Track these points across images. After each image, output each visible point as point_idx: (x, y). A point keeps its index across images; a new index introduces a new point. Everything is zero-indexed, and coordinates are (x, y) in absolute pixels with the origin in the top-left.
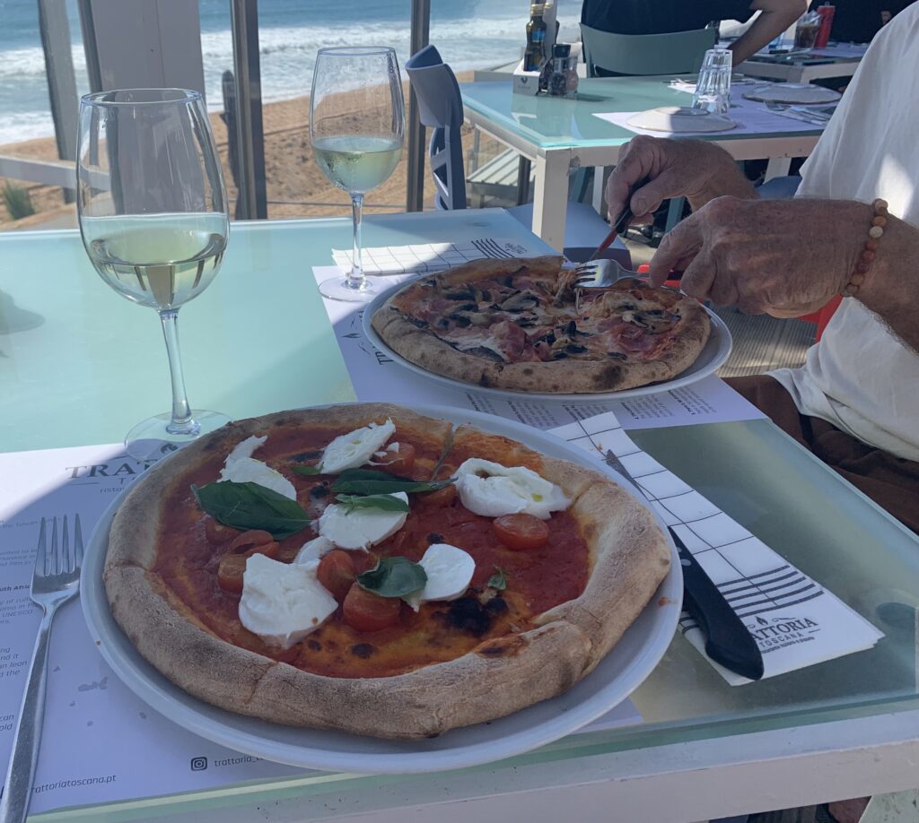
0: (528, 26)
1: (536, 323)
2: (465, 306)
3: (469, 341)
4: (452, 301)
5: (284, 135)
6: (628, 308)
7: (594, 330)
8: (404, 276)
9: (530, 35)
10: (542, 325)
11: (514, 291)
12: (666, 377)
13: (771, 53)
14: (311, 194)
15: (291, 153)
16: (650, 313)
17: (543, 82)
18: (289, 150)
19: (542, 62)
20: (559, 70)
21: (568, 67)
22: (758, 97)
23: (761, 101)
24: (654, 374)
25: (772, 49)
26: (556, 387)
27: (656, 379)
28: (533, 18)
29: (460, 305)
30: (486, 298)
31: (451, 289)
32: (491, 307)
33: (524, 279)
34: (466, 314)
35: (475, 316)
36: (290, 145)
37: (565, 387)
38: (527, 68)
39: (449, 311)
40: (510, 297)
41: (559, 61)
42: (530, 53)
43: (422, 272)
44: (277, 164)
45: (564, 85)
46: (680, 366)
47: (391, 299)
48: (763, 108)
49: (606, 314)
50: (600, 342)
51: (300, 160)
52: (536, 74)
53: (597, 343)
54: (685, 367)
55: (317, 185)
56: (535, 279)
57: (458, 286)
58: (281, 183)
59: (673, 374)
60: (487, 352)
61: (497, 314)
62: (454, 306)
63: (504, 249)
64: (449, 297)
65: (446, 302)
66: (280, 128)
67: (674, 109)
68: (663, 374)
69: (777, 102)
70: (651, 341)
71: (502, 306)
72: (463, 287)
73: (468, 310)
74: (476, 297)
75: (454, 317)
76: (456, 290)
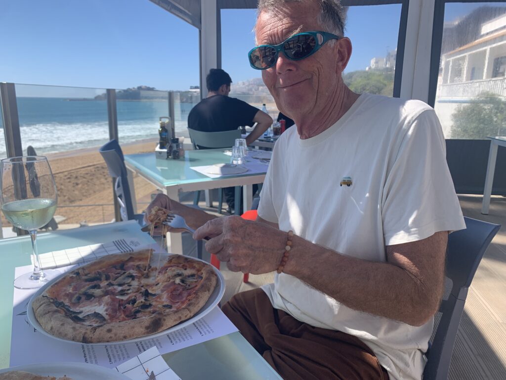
0: (159, 130)
1: (129, 292)
2: (92, 286)
3: (89, 309)
4: (88, 283)
5: (66, 173)
6: (179, 275)
7: (158, 292)
8: (69, 267)
9: (161, 133)
10: (133, 292)
11: (123, 271)
12: (188, 317)
13: (265, 138)
14: (81, 200)
15: (70, 182)
16: (189, 276)
17: (169, 153)
18: (69, 180)
19: (168, 145)
20: (175, 149)
21: (179, 147)
22: (257, 157)
23: (258, 159)
24: (180, 318)
25: (266, 136)
26: (125, 337)
27: (182, 320)
28: (161, 127)
29: (91, 285)
30: (107, 278)
31: (89, 275)
32: (108, 284)
33: (131, 263)
34: (92, 291)
35: (97, 292)
36: (69, 178)
37: (130, 336)
38: (161, 147)
39: (83, 290)
40: (120, 276)
41: (175, 145)
42: (162, 141)
43: (81, 263)
44: (63, 187)
45: (178, 155)
46: (196, 309)
47: (48, 288)
48: (259, 162)
49: (168, 280)
50: (160, 299)
51: (75, 184)
52: (165, 150)
53: (158, 300)
54: (199, 309)
55: (84, 196)
56: (137, 263)
57: (93, 273)
58: (65, 196)
59: (192, 315)
60: (96, 315)
61: (110, 288)
62: (87, 287)
63: (129, 244)
64: (86, 280)
65: (84, 283)
66: (64, 170)
67: (222, 165)
68: (186, 316)
69: (263, 159)
70: (185, 294)
71: (114, 282)
72: (95, 273)
73: (94, 288)
74: (102, 279)
75: (85, 294)
76: (92, 275)
